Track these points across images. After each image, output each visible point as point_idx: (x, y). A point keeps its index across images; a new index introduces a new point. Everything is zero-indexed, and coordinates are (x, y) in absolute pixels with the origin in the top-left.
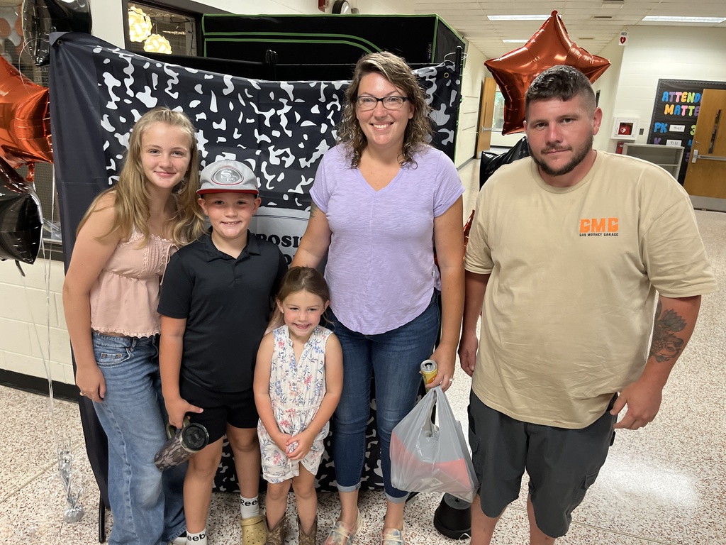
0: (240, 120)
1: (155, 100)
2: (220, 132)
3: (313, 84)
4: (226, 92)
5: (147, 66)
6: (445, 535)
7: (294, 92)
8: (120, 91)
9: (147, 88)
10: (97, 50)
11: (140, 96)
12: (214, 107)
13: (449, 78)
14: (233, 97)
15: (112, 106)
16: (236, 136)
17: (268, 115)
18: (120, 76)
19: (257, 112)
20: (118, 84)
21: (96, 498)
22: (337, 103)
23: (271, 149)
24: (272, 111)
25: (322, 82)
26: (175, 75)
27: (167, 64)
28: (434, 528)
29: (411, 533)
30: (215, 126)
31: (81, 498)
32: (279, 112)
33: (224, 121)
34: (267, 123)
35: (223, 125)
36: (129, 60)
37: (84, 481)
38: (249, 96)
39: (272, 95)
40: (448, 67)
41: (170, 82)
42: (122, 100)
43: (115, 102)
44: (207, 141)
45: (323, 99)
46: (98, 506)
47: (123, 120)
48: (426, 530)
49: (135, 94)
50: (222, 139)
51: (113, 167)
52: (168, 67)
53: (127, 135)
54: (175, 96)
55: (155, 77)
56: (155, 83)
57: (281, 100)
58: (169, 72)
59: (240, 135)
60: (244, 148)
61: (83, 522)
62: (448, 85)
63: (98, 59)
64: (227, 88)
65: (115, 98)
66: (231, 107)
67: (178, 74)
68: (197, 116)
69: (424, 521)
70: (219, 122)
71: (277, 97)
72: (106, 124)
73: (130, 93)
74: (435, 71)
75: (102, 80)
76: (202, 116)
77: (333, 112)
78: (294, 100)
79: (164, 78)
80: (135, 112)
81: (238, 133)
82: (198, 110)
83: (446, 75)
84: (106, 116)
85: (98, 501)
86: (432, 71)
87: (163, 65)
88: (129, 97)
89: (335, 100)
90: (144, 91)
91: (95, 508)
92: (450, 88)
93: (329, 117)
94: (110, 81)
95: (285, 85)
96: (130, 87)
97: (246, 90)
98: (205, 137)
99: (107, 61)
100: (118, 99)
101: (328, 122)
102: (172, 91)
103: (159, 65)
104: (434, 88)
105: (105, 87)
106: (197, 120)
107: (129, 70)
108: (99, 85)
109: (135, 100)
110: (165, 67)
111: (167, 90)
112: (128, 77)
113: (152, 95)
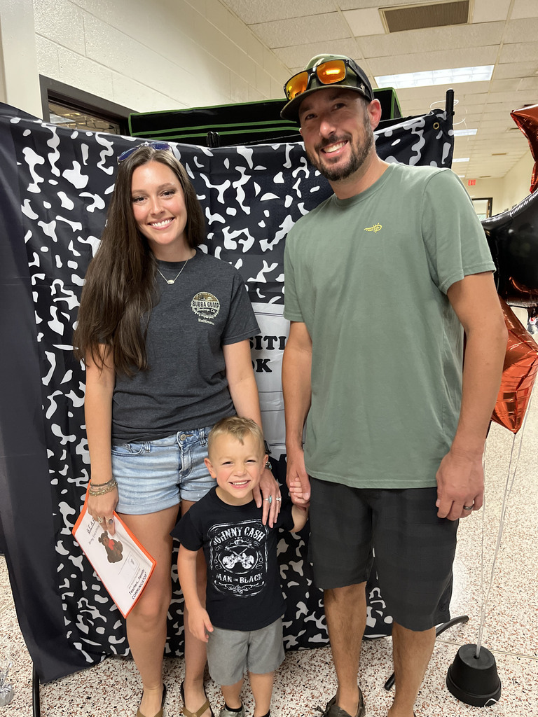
1: (86, 179)
3: (276, 146)
5: (75, 135)
6: (464, 702)
7: (253, 157)
8: (44, 170)
9: (76, 164)
10: (15, 120)
11: (68, 174)
13: (439, 130)
15: (34, 188)
17: (222, 188)
18: (43, 151)
19: (209, 185)
20: (41, 161)
21: (27, 673)
22: (305, 169)
23: (225, 230)
24: (227, 184)
25: (287, 144)
26: (108, 144)
27: (98, 133)
28: (450, 694)
29: (421, 702)
31: (10, 674)
32: (235, 184)
34: (221, 199)
36: (53, 130)
37: (14, 652)
38: (200, 166)
39: (227, 163)
40: (438, 116)
41: (103, 154)
42: (46, 181)
43: (38, 184)
45: (288, 165)
46: (31, 684)
47: (47, 205)
48: (440, 697)
49: (61, 173)
51: (37, 263)
52: (100, 136)
53: (53, 223)
54: (110, 171)
55: (85, 148)
56: (85, 157)
57: (238, 168)
58: (102, 142)
61: (13, 705)
62: (438, 137)
63: (17, 130)
65: (38, 179)
67: (112, 143)
69: (435, 686)
71: (233, 165)
72: (27, 210)
73: (56, 171)
74: (423, 122)
75: (21, 157)
77: (299, 180)
78: (254, 167)
79: (96, 149)
80: (62, 195)
83: (436, 126)
84: (27, 201)
85: (31, 677)
86: (420, 121)
87: (94, 134)
88: (54, 177)
89: (303, 165)
90: (72, 168)
91: (27, 686)
92: (442, 141)
93: (296, 187)
94: (32, 157)
95: (244, 151)
96: (56, 164)
97: (195, 158)
99: (27, 133)
100: (42, 180)
101: (293, 193)
102: (106, 166)
103: (89, 134)
104: (422, 142)
105: (26, 166)
107: (54, 142)
108: (18, 164)
109: (62, 180)
110: (97, 137)
111: (99, 165)
112: (53, 151)
113: (82, 172)
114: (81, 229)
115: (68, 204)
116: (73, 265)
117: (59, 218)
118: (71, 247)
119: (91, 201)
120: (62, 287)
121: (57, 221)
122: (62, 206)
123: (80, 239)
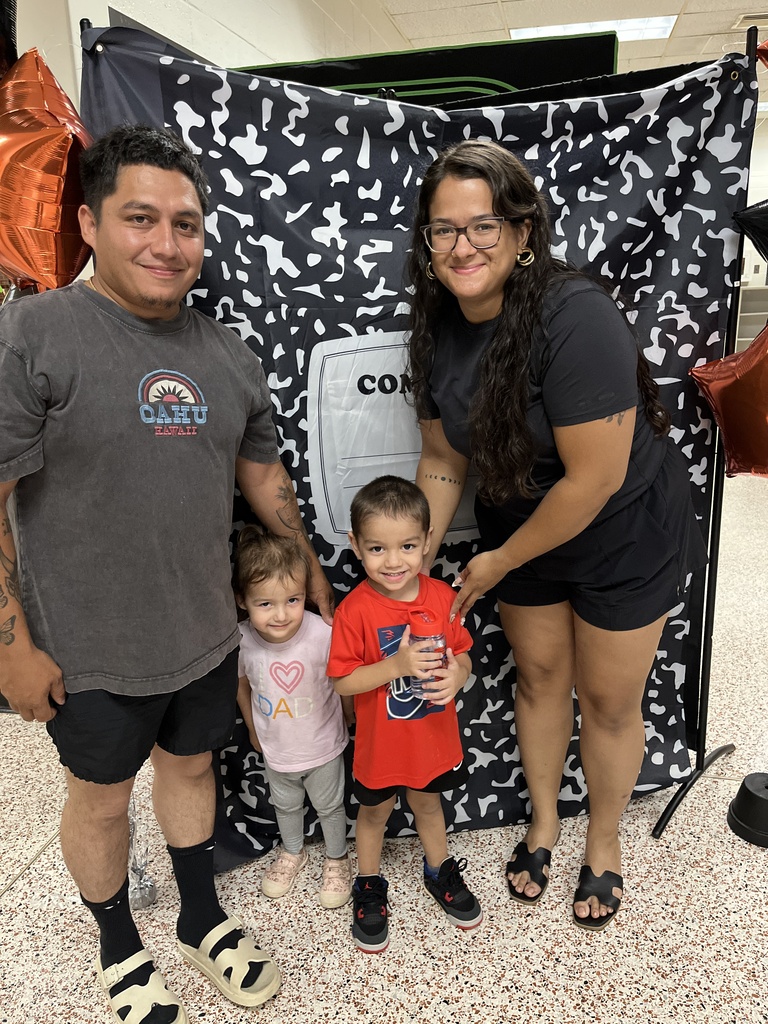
0: (406, 182)
1: (263, 150)
2: (369, 205)
3: (534, 106)
4: (389, 129)
5: (254, 85)
7: (504, 123)
8: (202, 135)
9: (251, 129)
10: (167, 60)
11: (237, 144)
12: (364, 160)
13: (739, 81)
14: (400, 138)
16: (395, 210)
18: (205, 107)
20: (200, 122)
22: (569, 138)
25: (550, 102)
26: (302, 99)
27: (286, 83)
30: (363, 193)
33: (378, 184)
35: (375, 193)
36: (223, 76)
38: (429, 135)
39: (468, 131)
40: (737, 61)
41: (292, 114)
42: (205, 152)
44: (345, 221)
45: (548, 133)
49: (228, 141)
50: (370, 217)
52: (290, 86)
53: (215, 215)
54: (299, 141)
55: (267, 105)
56: (266, 118)
58: (293, 95)
59: (403, 207)
60: (405, 229)
62: (736, 91)
63: (169, 74)
64: (392, 120)
66: (395, 157)
67: (308, 98)
68: (333, 176)
70: (369, 187)
73: (220, 138)
74: (720, 70)
75: (171, 115)
76: (342, 177)
77: (559, 154)
78: (503, 137)
79: (283, 106)
80: (226, 174)
81: (399, 205)
82: (336, 164)
83: (735, 76)
86: (716, 69)
87: (282, 84)
88: (217, 147)
89: (567, 133)
90: (244, 134)
92: (742, 97)
93: (551, 165)
94: (187, 117)
95: (494, 114)
96: (222, 128)
97: (425, 124)
98: (343, 214)
99: (184, 79)
100: (199, 151)
101: (546, 173)
102: (295, 133)
103: (275, 83)
104: (717, 98)
105: (178, 128)
106: (332, 185)
107: (222, 95)
109: (227, 151)
110: (286, 87)
111: (285, 132)
112: (219, 108)
113: (259, 142)
114: (251, 224)
115: (234, 187)
116: (242, 276)
117: (221, 208)
118: (238, 251)
119: (267, 183)
120: (231, 308)
121: (218, 212)
122: (227, 190)
123: (250, 239)
